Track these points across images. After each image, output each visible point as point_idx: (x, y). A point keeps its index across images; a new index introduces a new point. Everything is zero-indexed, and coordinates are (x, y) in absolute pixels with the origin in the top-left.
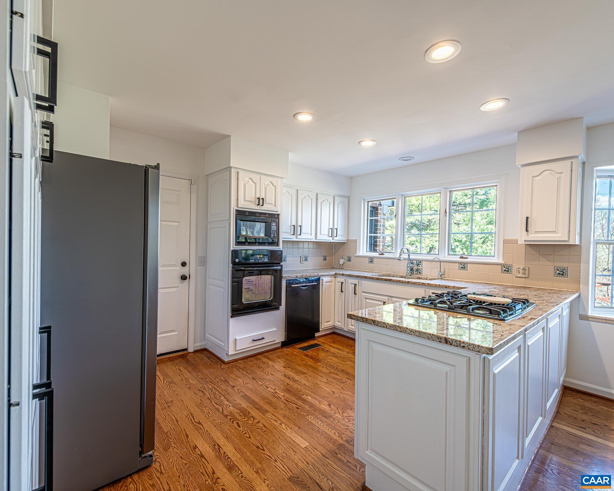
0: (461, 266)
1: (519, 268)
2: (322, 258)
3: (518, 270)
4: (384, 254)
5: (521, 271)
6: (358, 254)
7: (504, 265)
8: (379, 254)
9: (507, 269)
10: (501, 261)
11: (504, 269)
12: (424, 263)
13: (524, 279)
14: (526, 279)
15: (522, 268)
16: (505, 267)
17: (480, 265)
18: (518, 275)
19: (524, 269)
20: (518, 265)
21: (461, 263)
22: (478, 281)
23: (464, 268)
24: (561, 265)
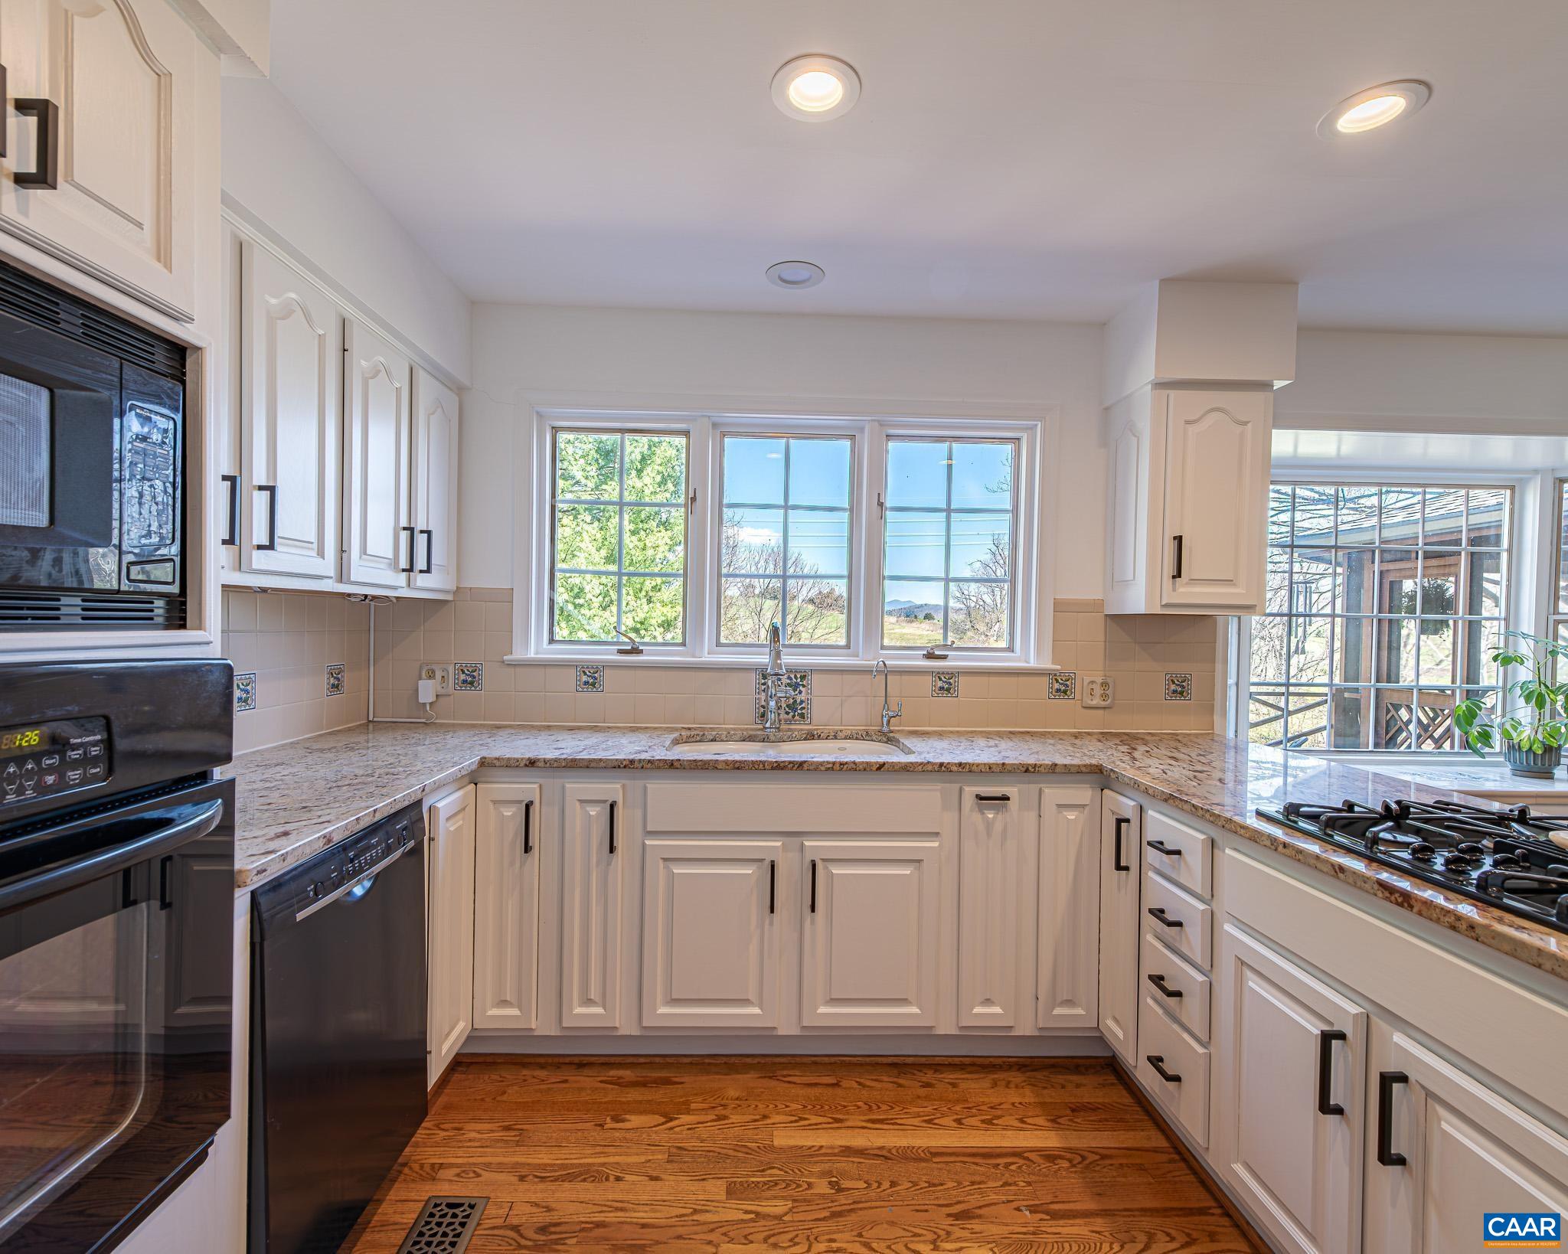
0: (940, 684)
1: (1092, 682)
2: (325, 681)
3: (1091, 686)
4: (641, 652)
5: (1098, 691)
6: (518, 654)
7: (1055, 675)
8: (621, 652)
9: (1062, 686)
10: (1047, 664)
11: (1056, 686)
12: (816, 680)
13: (1101, 712)
14: (1107, 711)
15: (1099, 680)
16: (1057, 681)
17: (994, 679)
18: (1090, 702)
19: (1104, 684)
20: (1089, 675)
21: (938, 674)
22: (988, 726)
23: (947, 690)
24: (1180, 668)
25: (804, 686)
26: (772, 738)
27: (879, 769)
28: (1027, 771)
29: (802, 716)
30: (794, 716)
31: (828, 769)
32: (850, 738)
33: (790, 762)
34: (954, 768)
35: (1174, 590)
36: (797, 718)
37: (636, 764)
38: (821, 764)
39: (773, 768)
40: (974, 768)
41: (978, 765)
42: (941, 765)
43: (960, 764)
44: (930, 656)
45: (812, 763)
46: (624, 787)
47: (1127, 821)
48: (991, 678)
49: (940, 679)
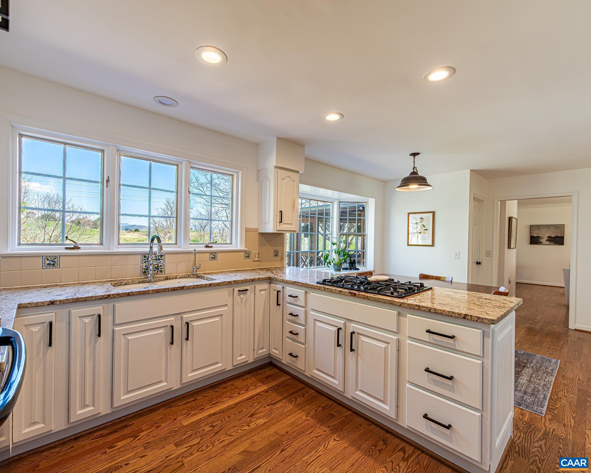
0: (212, 256)
1: (256, 253)
3: (255, 255)
4: (79, 248)
5: (257, 256)
7: (246, 251)
8: (66, 248)
9: (248, 255)
10: (244, 248)
11: (246, 255)
12: (168, 257)
13: (257, 262)
14: (259, 262)
15: (257, 252)
16: (246, 253)
17: (228, 254)
18: (255, 259)
19: (259, 254)
20: (255, 252)
21: (211, 253)
22: (227, 269)
23: (214, 258)
24: (276, 248)
25: (162, 260)
26: (152, 281)
27: (210, 286)
28: (252, 281)
29: (161, 271)
30: (157, 272)
31: (192, 288)
32: (182, 278)
33: (179, 287)
34: (233, 283)
35: (280, 226)
36: (159, 272)
37: (111, 296)
38: (190, 286)
39: (172, 290)
40: (238, 282)
41: (239, 281)
42: (229, 282)
43: (234, 281)
44: (207, 246)
45: (187, 287)
46: (103, 307)
47: (280, 291)
48: (228, 253)
49: (212, 254)
